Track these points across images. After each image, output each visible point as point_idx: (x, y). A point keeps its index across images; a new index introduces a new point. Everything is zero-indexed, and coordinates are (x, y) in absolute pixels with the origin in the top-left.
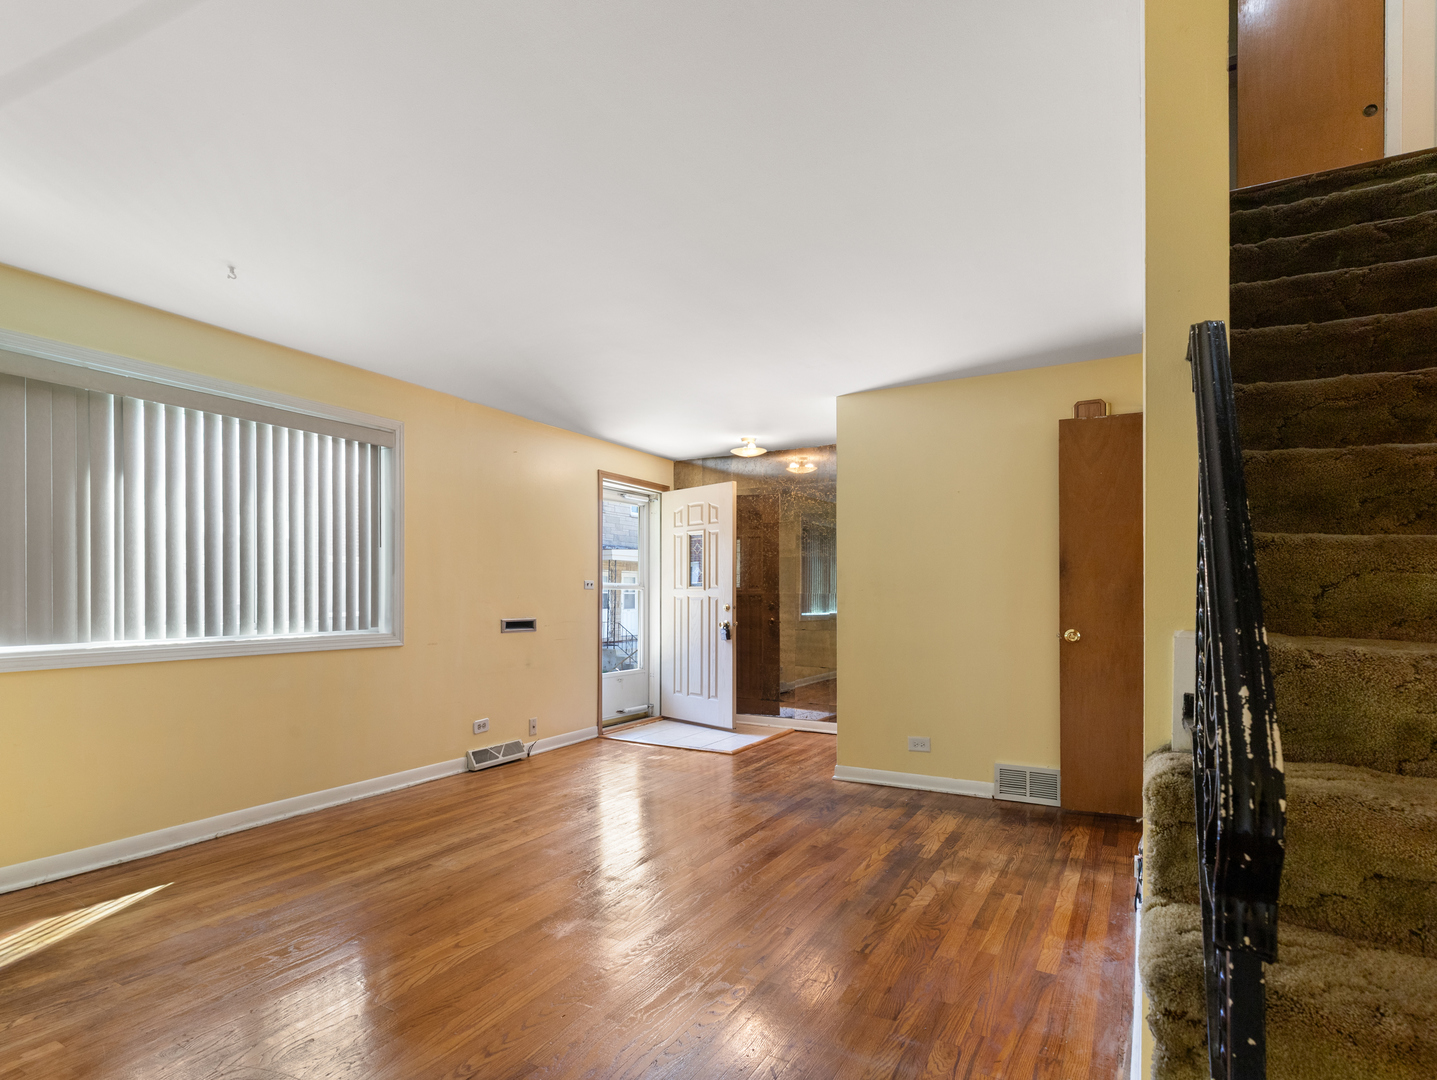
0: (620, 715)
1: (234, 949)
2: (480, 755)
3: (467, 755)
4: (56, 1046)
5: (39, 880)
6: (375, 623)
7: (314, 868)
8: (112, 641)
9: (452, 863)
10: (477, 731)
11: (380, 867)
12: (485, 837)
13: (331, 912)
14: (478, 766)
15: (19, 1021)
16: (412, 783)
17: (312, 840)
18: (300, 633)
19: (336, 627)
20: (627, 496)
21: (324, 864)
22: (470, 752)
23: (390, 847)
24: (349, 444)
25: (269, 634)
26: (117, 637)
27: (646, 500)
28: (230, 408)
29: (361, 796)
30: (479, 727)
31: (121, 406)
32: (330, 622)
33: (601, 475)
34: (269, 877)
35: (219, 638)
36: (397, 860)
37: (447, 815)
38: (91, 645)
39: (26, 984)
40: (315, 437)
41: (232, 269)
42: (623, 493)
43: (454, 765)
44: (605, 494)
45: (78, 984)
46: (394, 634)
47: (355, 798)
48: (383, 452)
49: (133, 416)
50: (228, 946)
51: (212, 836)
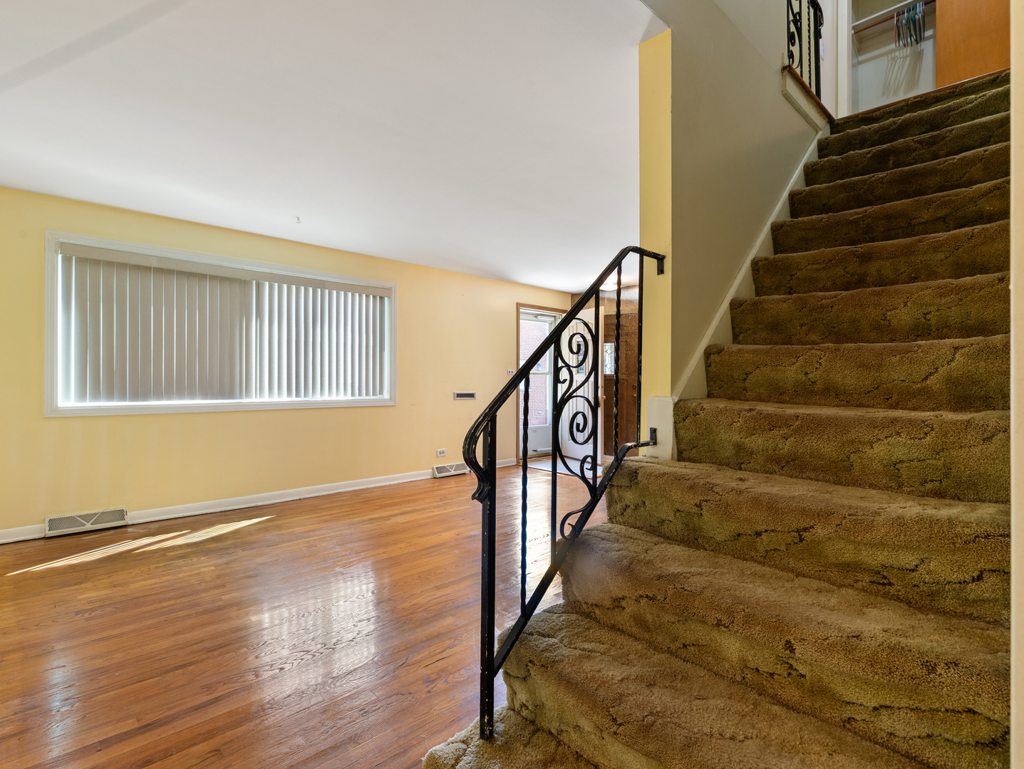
0: (535, 453)
1: (290, 543)
2: (440, 469)
3: (433, 469)
4: (213, 568)
5: (223, 509)
6: (381, 392)
7: (337, 515)
8: (254, 399)
9: (401, 519)
10: (439, 455)
11: (367, 518)
12: (424, 509)
13: (336, 534)
14: (438, 475)
15: (202, 558)
16: (401, 481)
17: (341, 504)
18: (342, 397)
19: (360, 394)
20: (539, 317)
21: (342, 514)
22: (435, 467)
23: (376, 509)
24: (367, 297)
25: (326, 397)
26: (256, 397)
27: (553, 319)
28: (307, 283)
29: (373, 486)
30: (440, 453)
31: (258, 285)
32: (357, 392)
33: (519, 305)
34: (315, 517)
35: (302, 399)
36: (376, 515)
37: (411, 498)
38: (245, 400)
39: (208, 546)
40: (350, 295)
41: (298, 218)
42: (536, 316)
43: (426, 474)
44: (521, 316)
45: (227, 549)
46: (391, 399)
47: (370, 486)
48: (386, 299)
49: (263, 290)
50: (288, 542)
51: (298, 498)
